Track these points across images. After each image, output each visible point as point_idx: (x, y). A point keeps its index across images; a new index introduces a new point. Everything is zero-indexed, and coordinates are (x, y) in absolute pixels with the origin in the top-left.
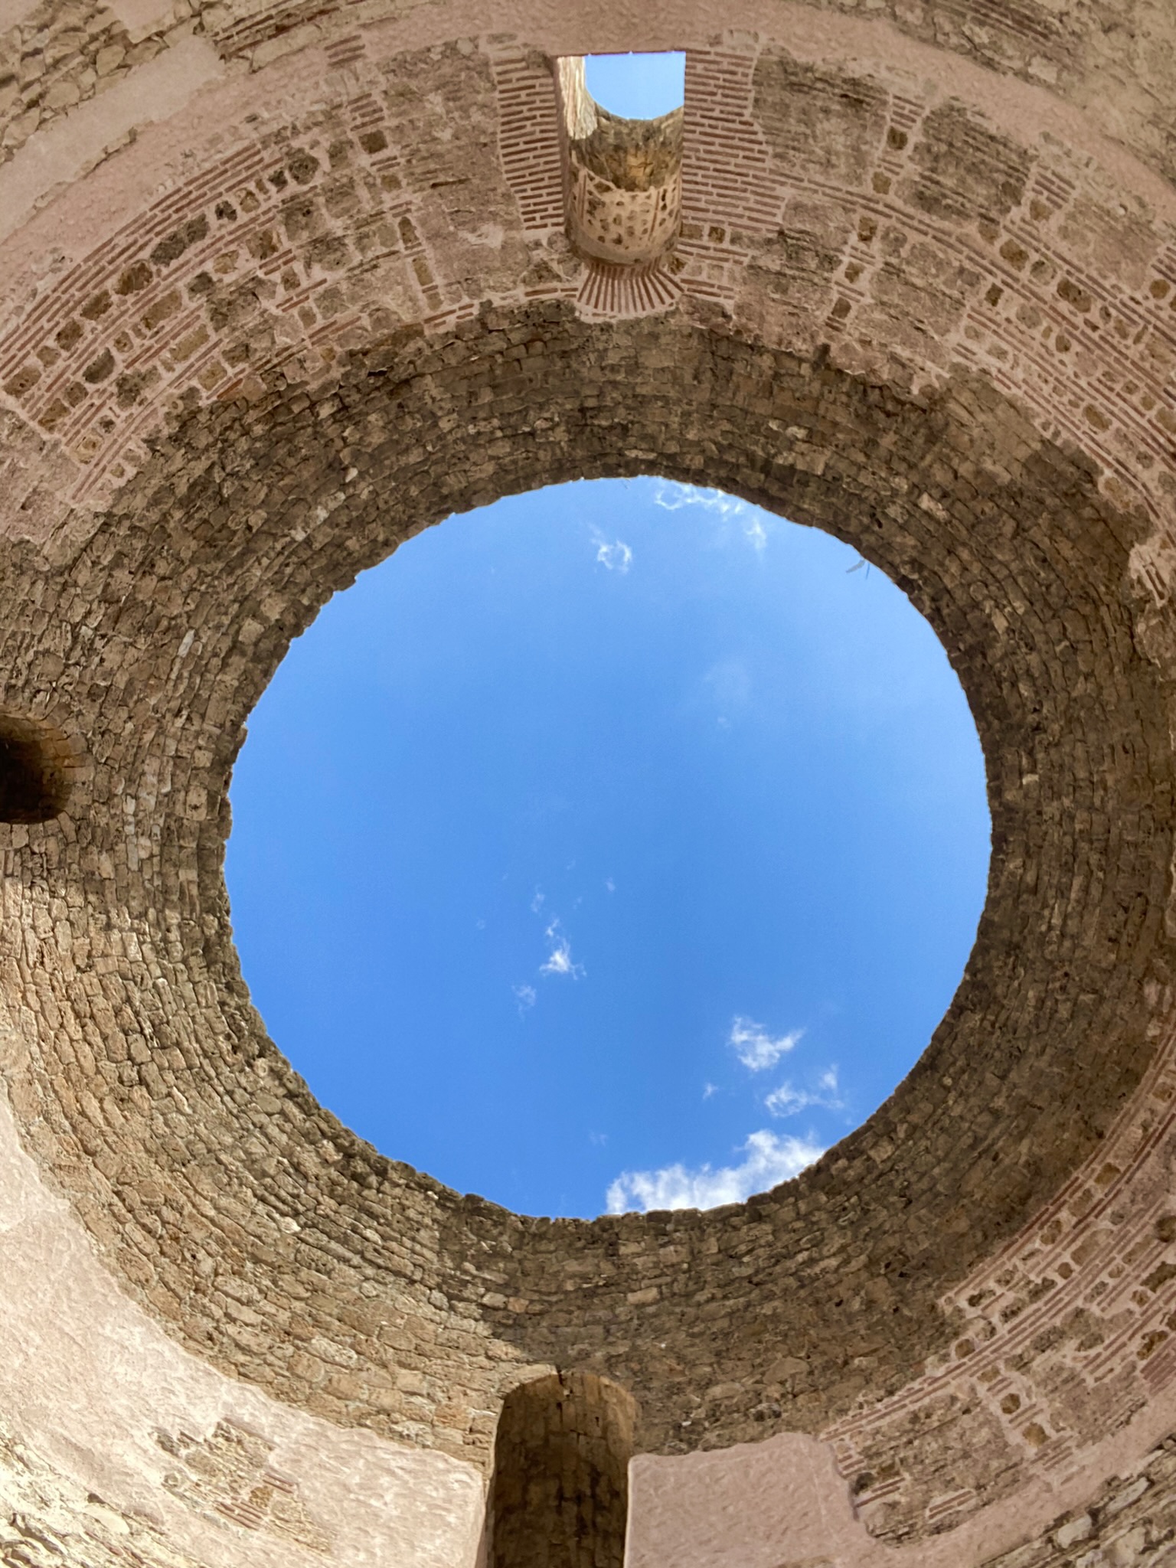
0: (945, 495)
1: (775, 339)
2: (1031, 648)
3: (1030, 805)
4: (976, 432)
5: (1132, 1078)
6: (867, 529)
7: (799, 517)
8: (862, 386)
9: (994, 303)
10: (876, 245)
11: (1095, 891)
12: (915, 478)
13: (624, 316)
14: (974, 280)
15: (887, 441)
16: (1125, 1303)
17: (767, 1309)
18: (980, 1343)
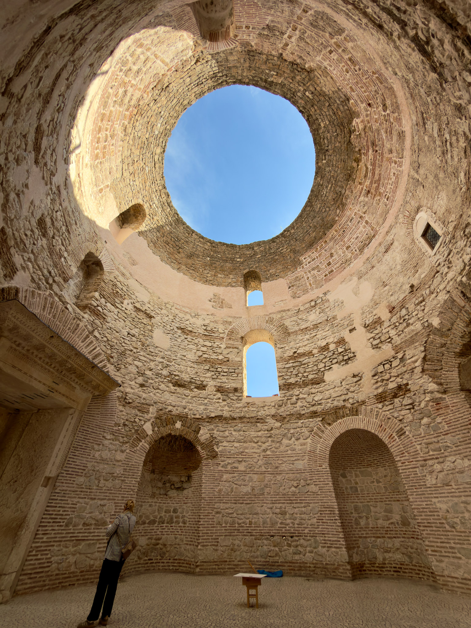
0: (312, 93)
1: (267, 51)
2: (329, 132)
3: (323, 167)
4: (322, 81)
5: (332, 226)
6: (292, 97)
7: (275, 93)
8: (292, 63)
9: (330, 54)
10: (297, 32)
11: (332, 189)
12: (305, 88)
13: (222, 50)
14: (325, 47)
15: (298, 78)
16: (324, 266)
17: (276, 257)
18: (305, 267)
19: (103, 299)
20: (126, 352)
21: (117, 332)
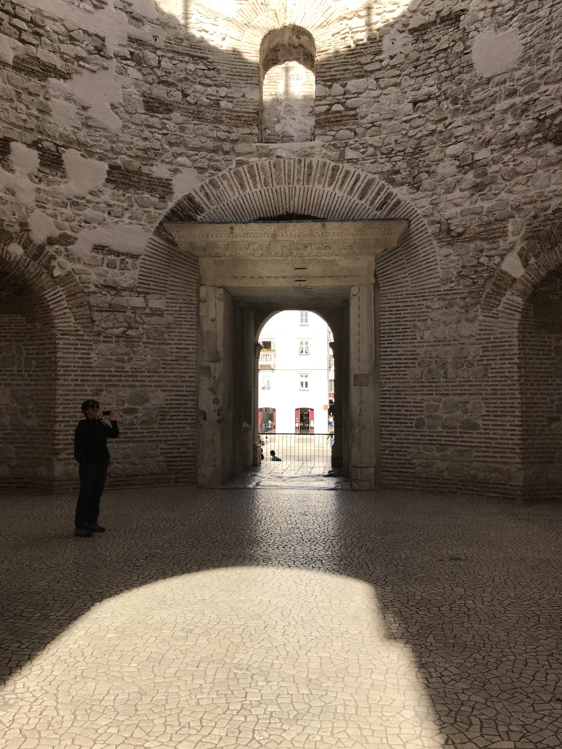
19: (335, 85)
20: (423, 143)
21: (391, 119)
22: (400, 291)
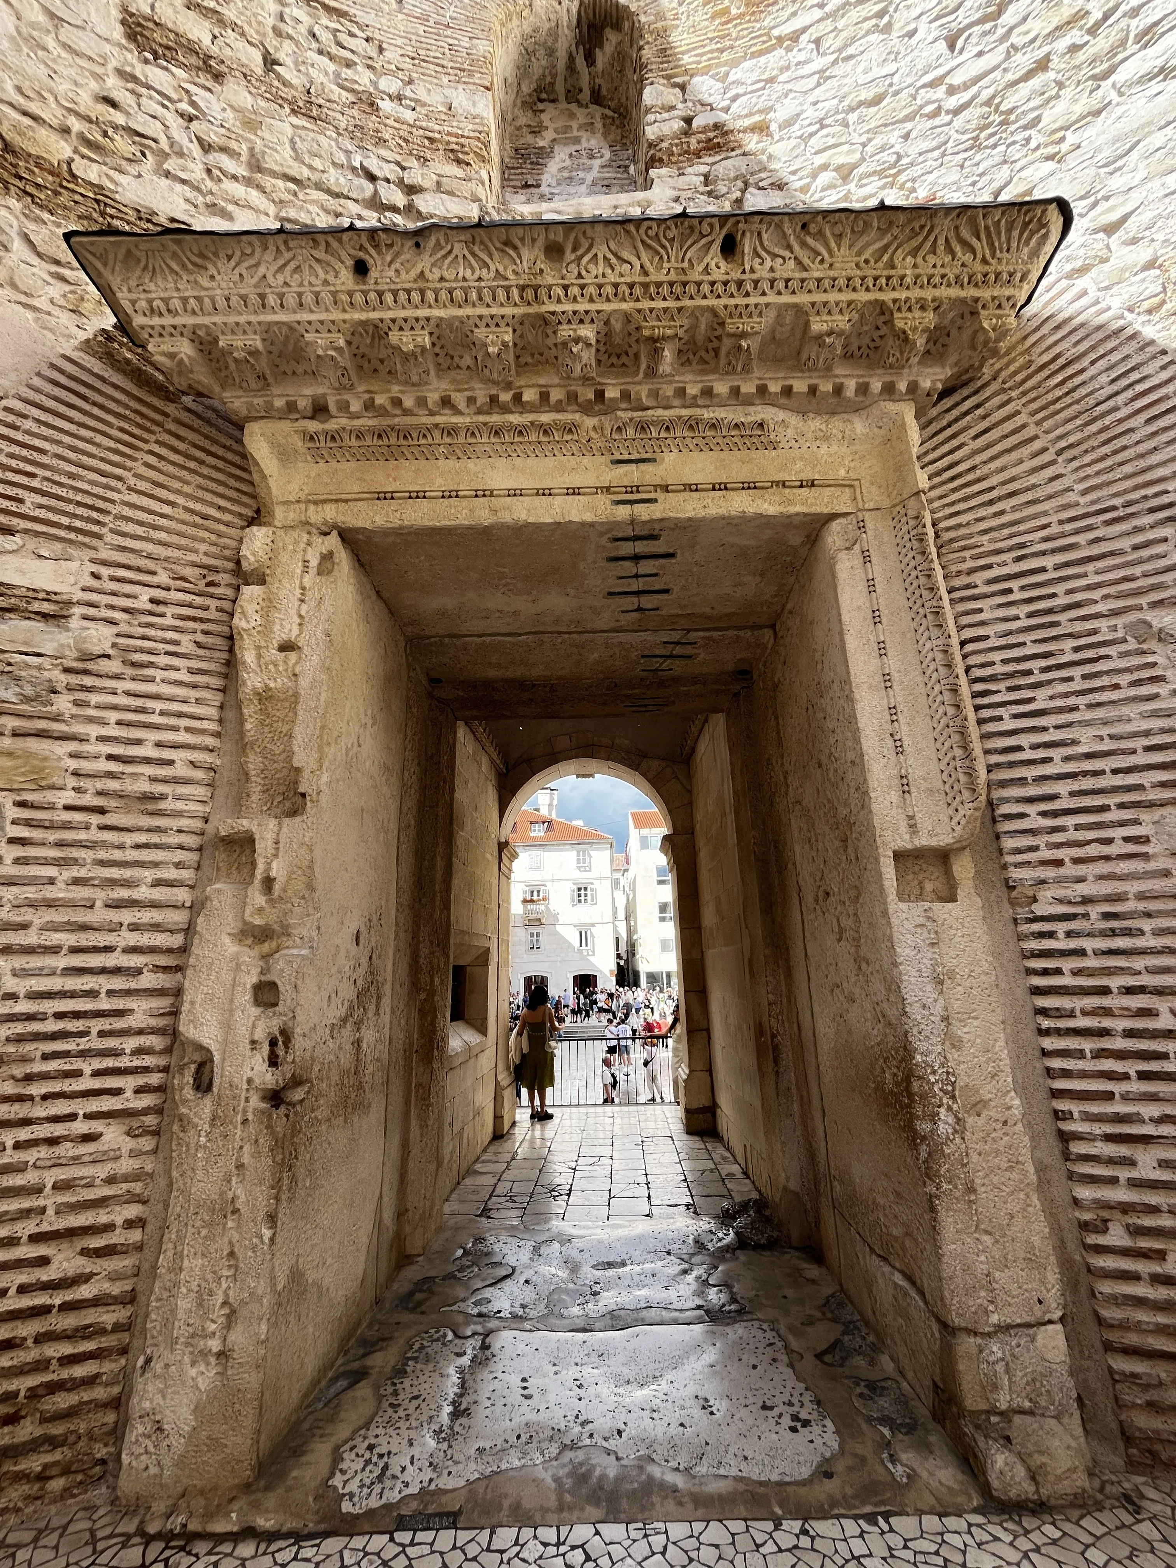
19: (698, 79)
22: (1035, 517)
